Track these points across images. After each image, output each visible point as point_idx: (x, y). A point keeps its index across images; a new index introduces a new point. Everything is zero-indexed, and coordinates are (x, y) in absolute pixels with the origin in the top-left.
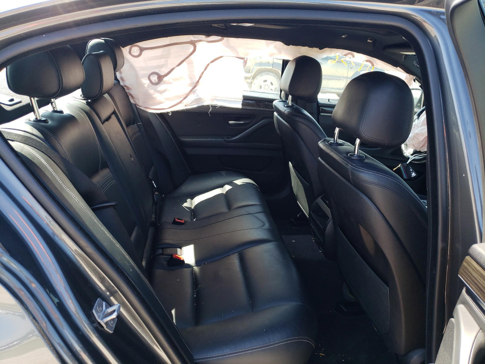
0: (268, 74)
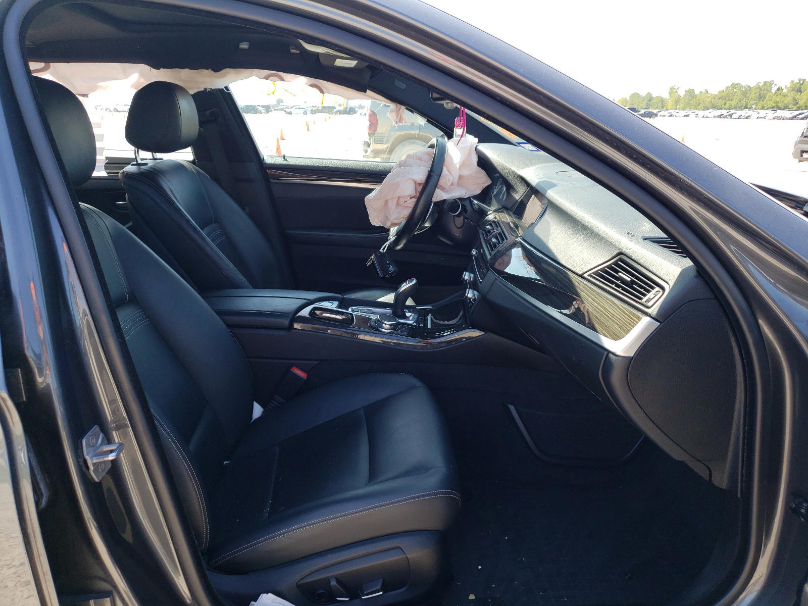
0: (414, 143)
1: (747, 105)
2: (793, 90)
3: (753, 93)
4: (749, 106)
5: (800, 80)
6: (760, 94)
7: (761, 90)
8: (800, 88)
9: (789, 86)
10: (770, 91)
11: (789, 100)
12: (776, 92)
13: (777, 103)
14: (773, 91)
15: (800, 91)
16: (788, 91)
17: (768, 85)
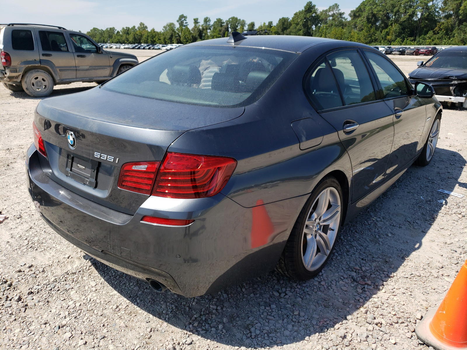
1: (104, 40)
2: (125, 33)
3: (106, 34)
4: (105, 41)
5: (126, 28)
6: (109, 35)
7: (109, 32)
8: (128, 32)
9: (122, 31)
10: (114, 33)
11: (124, 38)
12: (117, 34)
13: (119, 40)
14: (115, 33)
15: (128, 34)
16: (123, 34)
17: (112, 29)
